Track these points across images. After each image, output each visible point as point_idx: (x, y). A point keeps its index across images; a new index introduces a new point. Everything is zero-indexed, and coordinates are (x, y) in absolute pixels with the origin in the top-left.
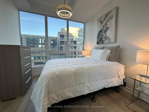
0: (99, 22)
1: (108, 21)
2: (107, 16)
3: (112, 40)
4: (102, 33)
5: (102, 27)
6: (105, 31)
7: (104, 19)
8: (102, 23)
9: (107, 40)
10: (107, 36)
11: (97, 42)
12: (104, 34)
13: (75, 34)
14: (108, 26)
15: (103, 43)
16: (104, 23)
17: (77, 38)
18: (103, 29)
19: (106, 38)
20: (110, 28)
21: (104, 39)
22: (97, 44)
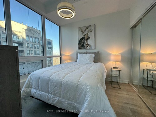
0: (80, 31)
1: (88, 32)
2: (87, 28)
3: (93, 47)
4: (84, 41)
5: (83, 35)
6: (87, 40)
7: (85, 30)
8: (84, 32)
9: (88, 47)
10: (89, 44)
11: (79, 48)
12: (85, 41)
13: (20, 32)
14: (89, 36)
15: (85, 49)
16: (85, 33)
17: (23, 39)
18: (84, 37)
19: (88, 45)
20: (90, 38)
21: (86, 46)
22: (79, 49)
